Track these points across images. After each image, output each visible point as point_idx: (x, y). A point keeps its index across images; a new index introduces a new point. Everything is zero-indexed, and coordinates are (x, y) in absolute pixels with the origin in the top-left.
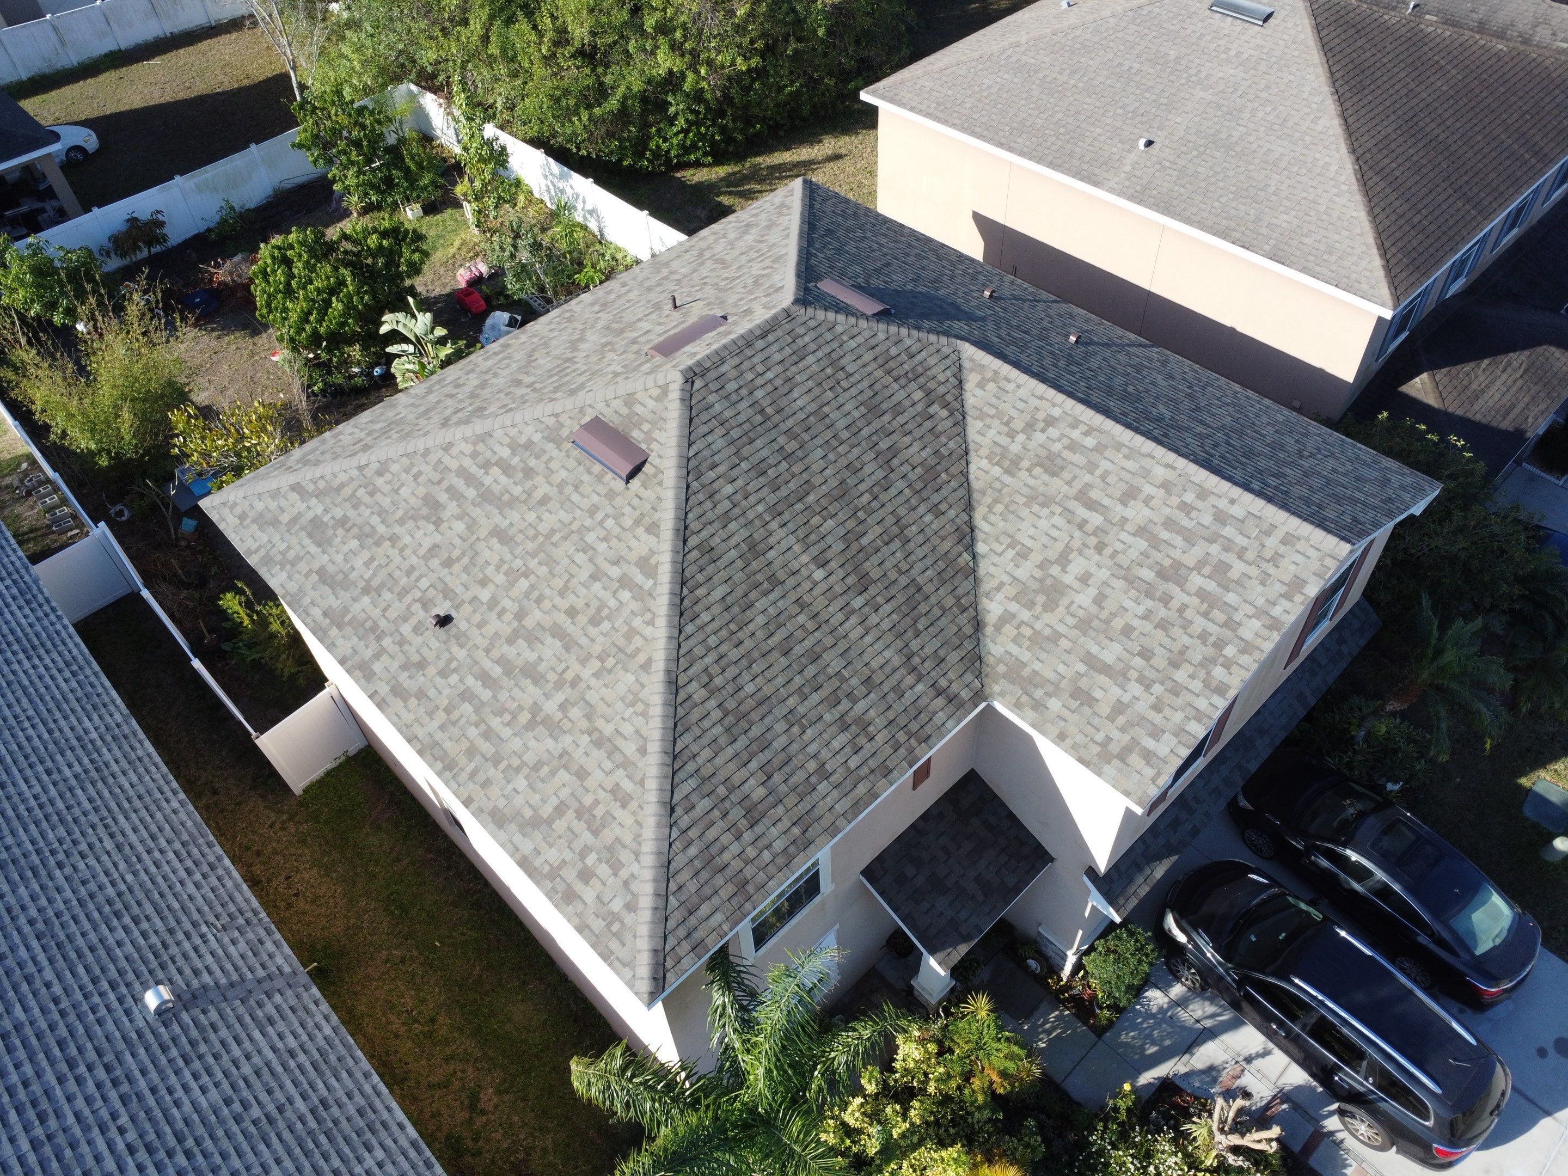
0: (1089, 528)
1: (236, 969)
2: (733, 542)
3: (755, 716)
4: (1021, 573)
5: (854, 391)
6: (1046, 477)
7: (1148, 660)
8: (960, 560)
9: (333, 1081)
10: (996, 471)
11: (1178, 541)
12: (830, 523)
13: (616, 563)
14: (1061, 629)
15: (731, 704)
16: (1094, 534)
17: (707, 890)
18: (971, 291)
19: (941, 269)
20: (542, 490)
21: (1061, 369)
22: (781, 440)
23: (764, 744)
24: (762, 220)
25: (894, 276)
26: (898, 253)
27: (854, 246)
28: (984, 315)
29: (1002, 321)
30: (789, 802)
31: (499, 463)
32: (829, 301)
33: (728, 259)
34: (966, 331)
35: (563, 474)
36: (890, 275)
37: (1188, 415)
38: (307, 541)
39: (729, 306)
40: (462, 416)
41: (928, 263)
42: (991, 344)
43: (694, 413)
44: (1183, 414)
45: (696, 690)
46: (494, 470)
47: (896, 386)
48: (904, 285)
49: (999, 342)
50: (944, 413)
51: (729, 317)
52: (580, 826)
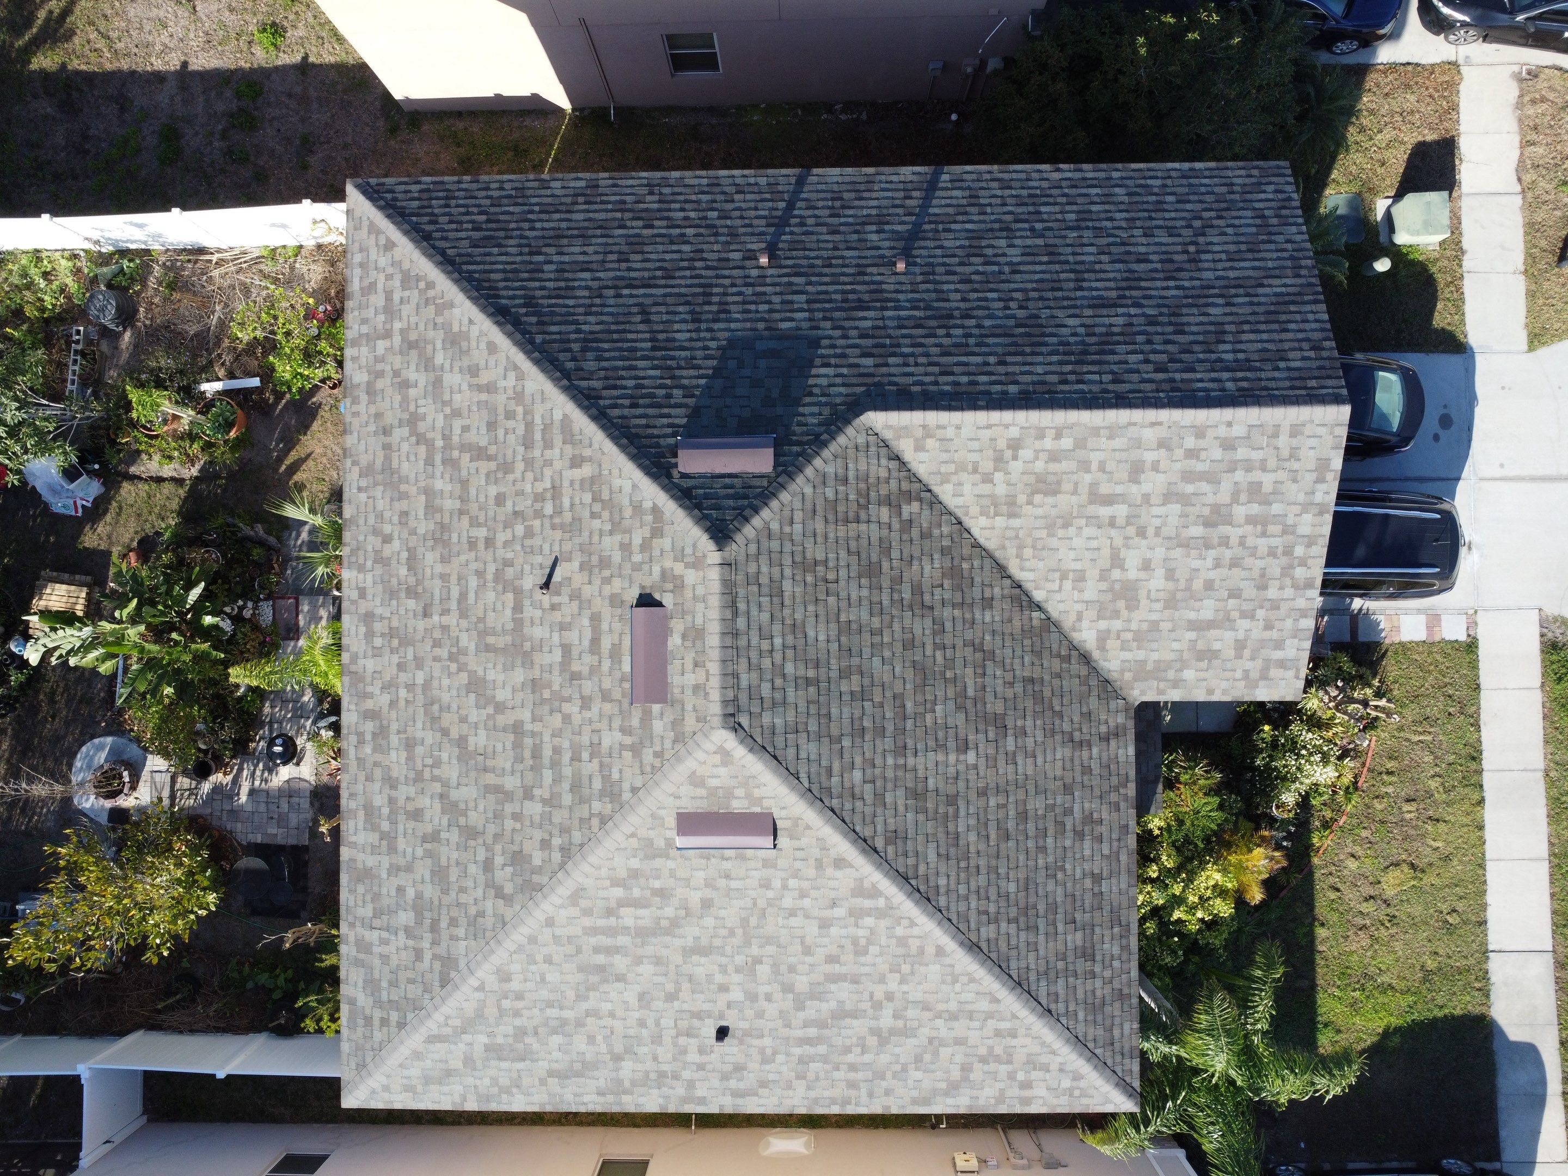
2: (901, 809)
3: (1032, 900)
4: (1090, 594)
5: (843, 573)
6: (1050, 500)
7: (1239, 597)
8: (1036, 623)
10: (1000, 521)
12: (939, 708)
13: (834, 904)
14: (1154, 617)
15: (1013, 912)
16: (1128, 524)
18: (743, 268)
19: (674, 247)
20: (695, 898)
21: (953, 350)
22: (844, 688)
23: (1053, 908)
24: (422, 326)
25: (678, 336)
26: (616, 265)
27: (581, 310)
28: (806, 315)
29: (827, 306)
30: (1097, 920)
31: (621, 903)
32: (722, 492)
33: (483, 443)
34: (838, 380)
35: (701, 875)
36: (674, 340)
37: (1085, 302)
38: (505, 1065)
39: (627, 570)
40: (509, 876)
41: (655, 252)
42: (877, 379)
43: (770, 749)
44: (1082, 307)
45: (988, 932)
46: (623, 911)
47: (863, 527)
48: (706, 348)
49: (876, 366)
50: (915, 506)
51: (657, 596)
52: (993, 1066)
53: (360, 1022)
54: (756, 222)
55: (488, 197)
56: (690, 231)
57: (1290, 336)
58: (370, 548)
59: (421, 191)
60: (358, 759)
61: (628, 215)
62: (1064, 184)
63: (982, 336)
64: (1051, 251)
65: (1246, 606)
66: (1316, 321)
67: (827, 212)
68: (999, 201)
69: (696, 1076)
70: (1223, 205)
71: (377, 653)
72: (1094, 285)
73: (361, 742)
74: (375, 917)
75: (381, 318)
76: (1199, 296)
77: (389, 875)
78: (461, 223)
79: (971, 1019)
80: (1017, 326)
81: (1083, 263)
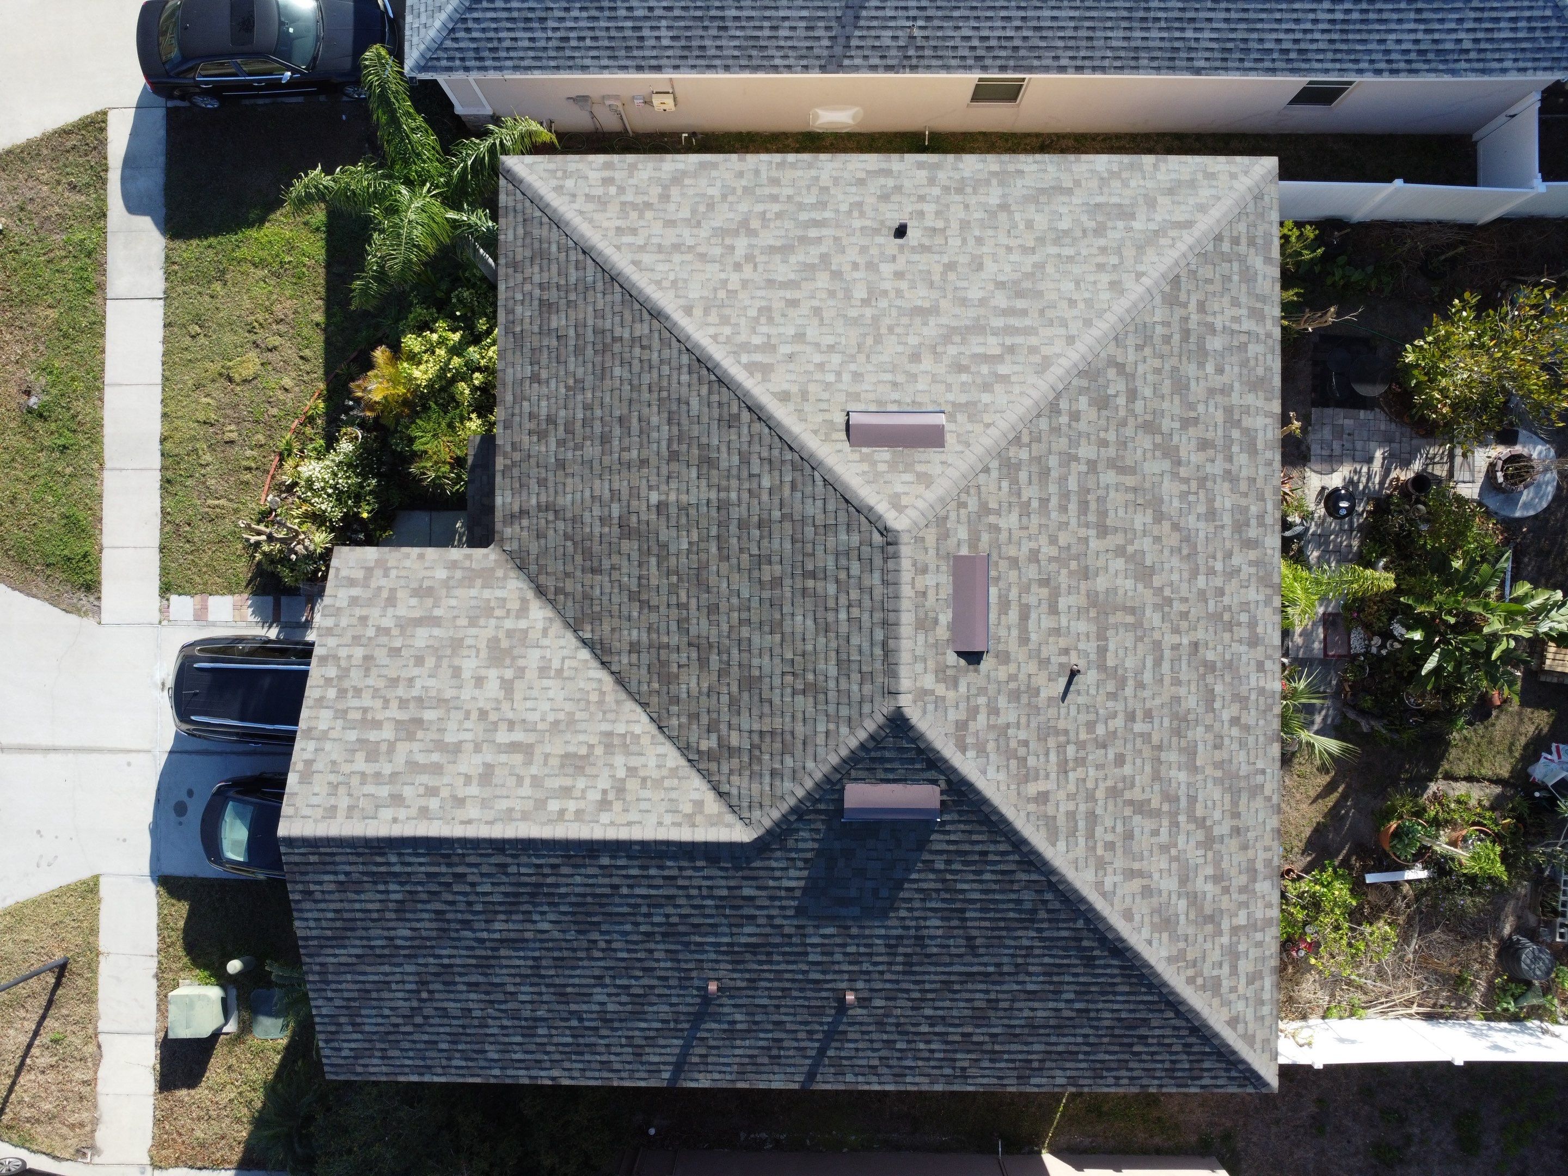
0: (503, 726)
1: (869, 28)
2: (724, 449)
3: (598, 359)
4: (535, 654)
6: (571, 749)
7: (391, 649)
8: (588, 628)
9: (737, 43)
10: (621, 728)
11: (421, 758)
12: (685, 546)
13: (791, 357)
14: (473, 631)
15: (617, 347)
16: (496, 724)
17: (528, 241)
18: (871, 990)
19: (940, 1013)
20: (927, 363)
21: (663, 901)
22: (777, 568)
23: (578, 351)
24: (1200, 939)
25: (938, 923)
26: (1000, 996)
27: (1037, 952)
28: (808, 941)
29: (787, 949)
30: (536, 338)
31: (999, 359)
32: (896, 765)
33: (1137, 819)
34: (778, 874)
35: (920, 386)
36: (942, 919)
37: (531, 945)
38: (1115, 200)
39: (992, 688)
40: (1112, 385)
41: (961, 1009)
42: (740, 874)
43: (851, 509)
44: (534, 941)
45: (641, 329)
46: (997, 351)
47: (756, 727)
48: (910, 910)
49: (740, 887)
50: (704, 746)
51: (962, 662)
52: (639, 200)
53: (1259, 241)
54: (858, 1036)
55: (1132, 1070)
56: (925, 1029)
57: (333, 906)
58: (1253, 712)
59: (1201, 1078)
60: (1264, 500)
61: (988, 1047)
62: (548, 1065)
63: (634, 915)
64: (563, 997)
65: (384, 640)
66: (307, 920)
67: (785, 1044)
68: (613, 1049)
69: (927, 190)
70: (391, 1037)
71: (1245, 606)
72: (522, 962)
73: (1261, 517)
74: (1246, 344)
75: (1241, 948)
76: (419, 947)
77: (1232, 386)
78: (1159, 1044)
79: (660, 245)
80: (599, 923)
81: (532, 985)
